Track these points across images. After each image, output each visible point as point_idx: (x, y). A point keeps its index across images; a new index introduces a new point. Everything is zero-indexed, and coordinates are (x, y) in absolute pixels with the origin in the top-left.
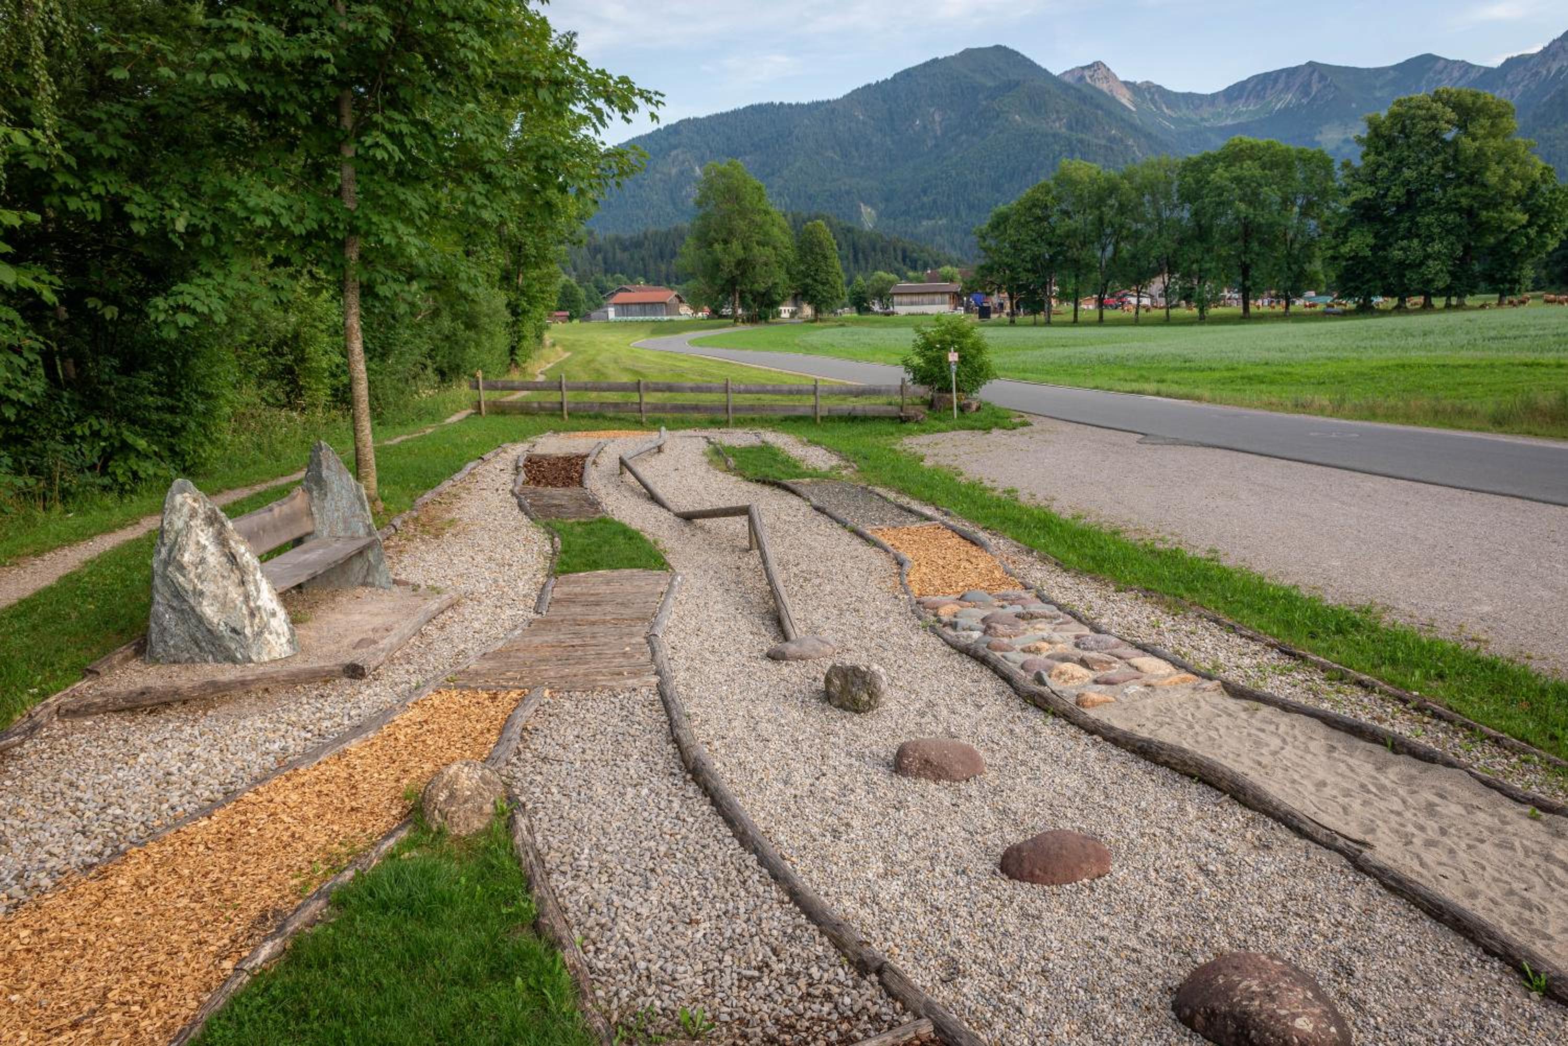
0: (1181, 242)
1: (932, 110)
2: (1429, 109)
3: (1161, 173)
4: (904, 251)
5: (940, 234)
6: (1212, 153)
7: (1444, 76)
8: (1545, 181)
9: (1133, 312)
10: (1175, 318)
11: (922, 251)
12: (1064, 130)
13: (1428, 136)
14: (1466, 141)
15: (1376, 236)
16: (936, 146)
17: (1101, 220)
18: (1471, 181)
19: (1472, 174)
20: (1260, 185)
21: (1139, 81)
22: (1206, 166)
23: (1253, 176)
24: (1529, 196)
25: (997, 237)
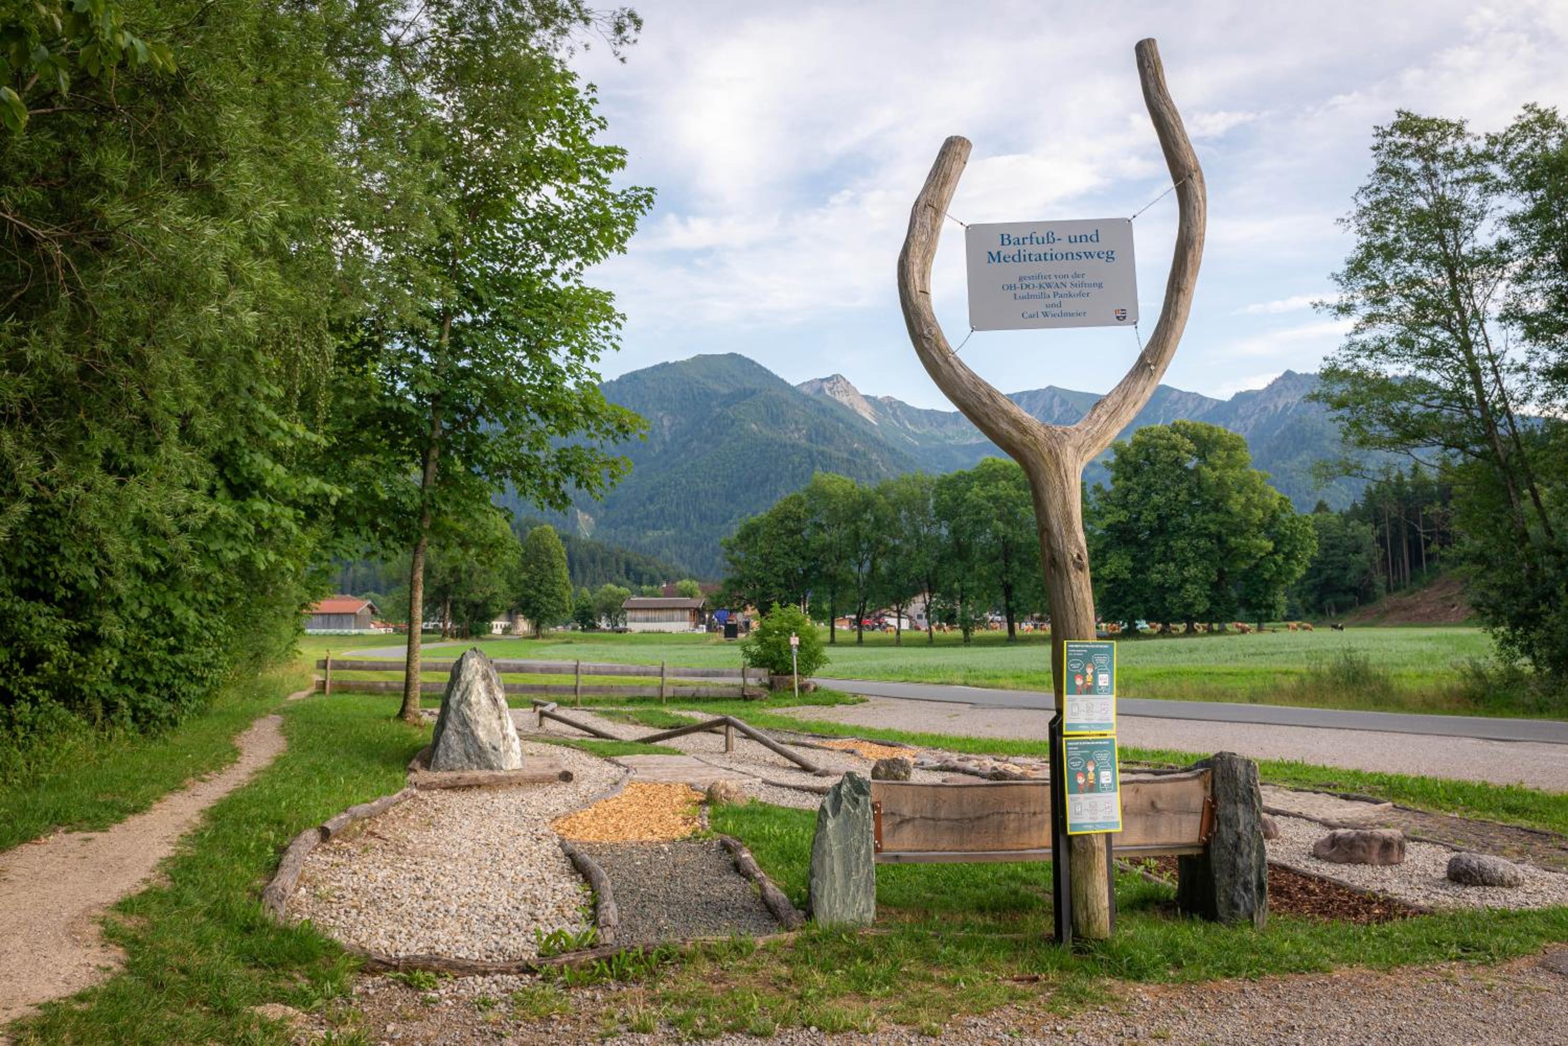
0: (941, 560)
1: (661, 414)
2: (1169, 439)
3: (917, 490)
4: (628, 564)
5: (667, 546)
6: (966, 471)
7: (1179, 406)
8: (1284, 511)
9: (895, 633)
10: (938, 640)
11: (648, 564)
12: (803, 441)
13: (1171, 464)
14: (1206, 470)
15: (1134, 558)
16: (665, 452)
17: (857, 534)
18: (1217, 509)
19: (1217, 502)
20: (1016, 505)
21: (880, 397)
22: (962, 484)
23: (1008, 496)
24: (1271, 525)
25: (747, 549)
